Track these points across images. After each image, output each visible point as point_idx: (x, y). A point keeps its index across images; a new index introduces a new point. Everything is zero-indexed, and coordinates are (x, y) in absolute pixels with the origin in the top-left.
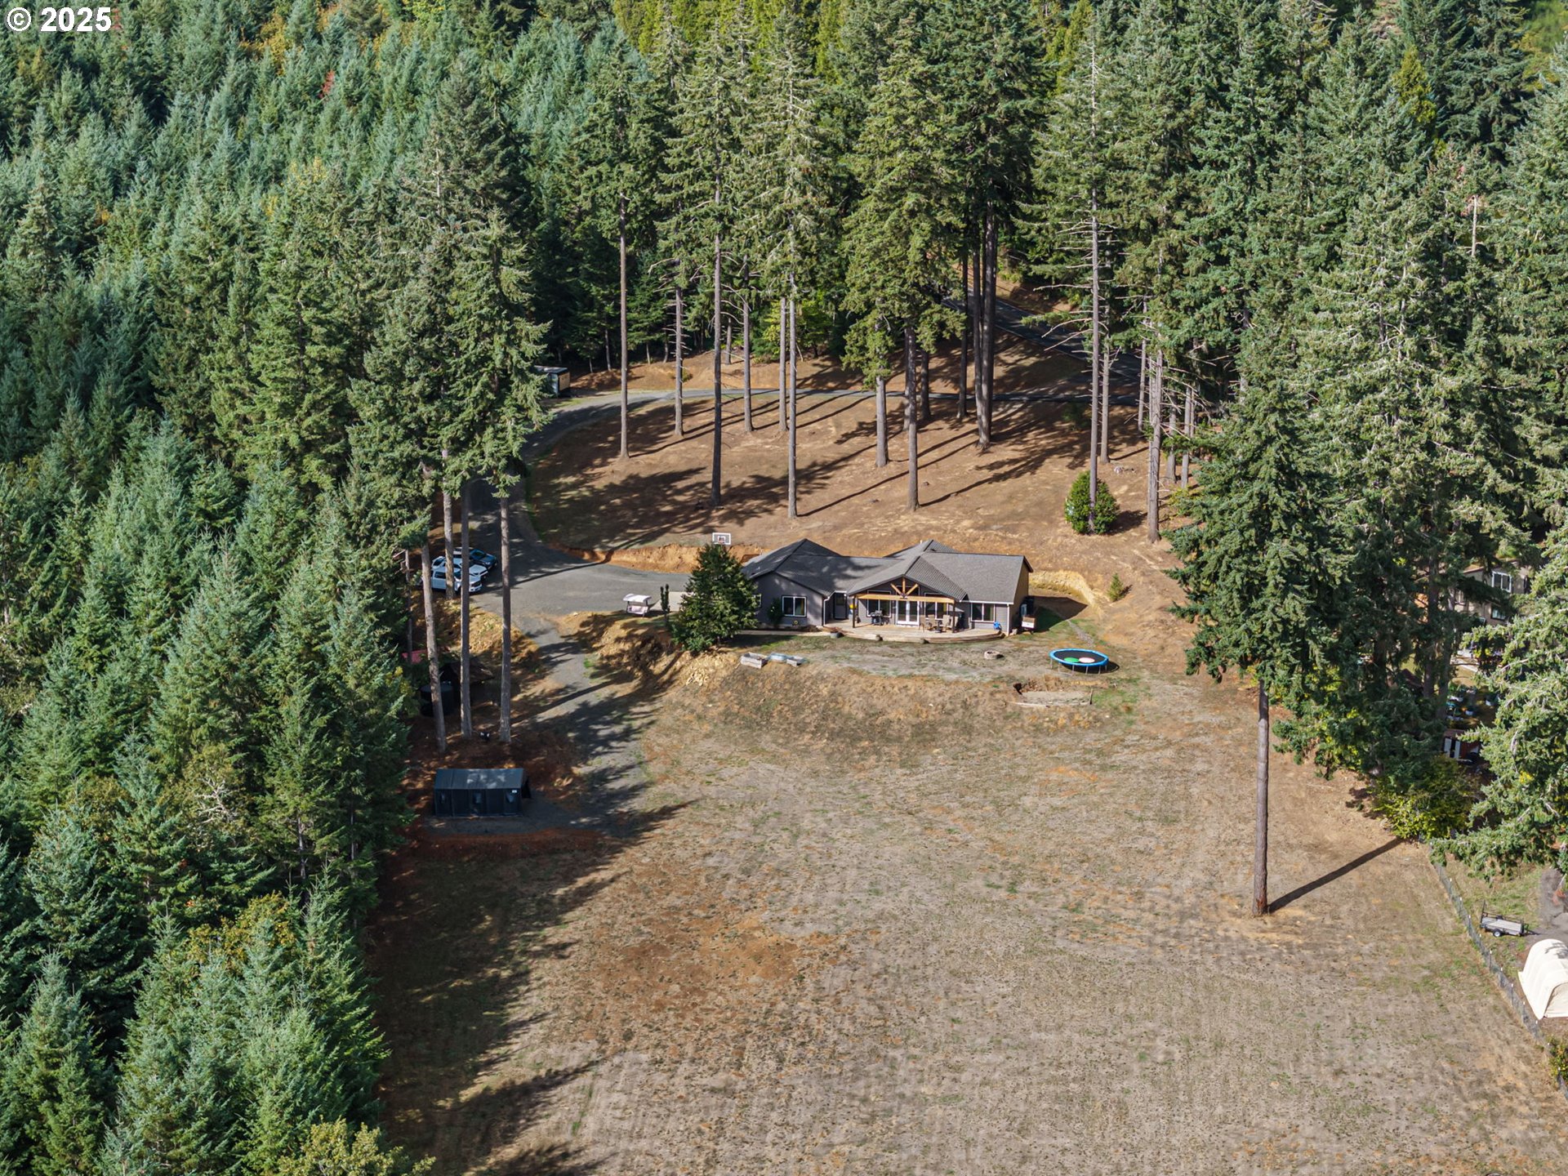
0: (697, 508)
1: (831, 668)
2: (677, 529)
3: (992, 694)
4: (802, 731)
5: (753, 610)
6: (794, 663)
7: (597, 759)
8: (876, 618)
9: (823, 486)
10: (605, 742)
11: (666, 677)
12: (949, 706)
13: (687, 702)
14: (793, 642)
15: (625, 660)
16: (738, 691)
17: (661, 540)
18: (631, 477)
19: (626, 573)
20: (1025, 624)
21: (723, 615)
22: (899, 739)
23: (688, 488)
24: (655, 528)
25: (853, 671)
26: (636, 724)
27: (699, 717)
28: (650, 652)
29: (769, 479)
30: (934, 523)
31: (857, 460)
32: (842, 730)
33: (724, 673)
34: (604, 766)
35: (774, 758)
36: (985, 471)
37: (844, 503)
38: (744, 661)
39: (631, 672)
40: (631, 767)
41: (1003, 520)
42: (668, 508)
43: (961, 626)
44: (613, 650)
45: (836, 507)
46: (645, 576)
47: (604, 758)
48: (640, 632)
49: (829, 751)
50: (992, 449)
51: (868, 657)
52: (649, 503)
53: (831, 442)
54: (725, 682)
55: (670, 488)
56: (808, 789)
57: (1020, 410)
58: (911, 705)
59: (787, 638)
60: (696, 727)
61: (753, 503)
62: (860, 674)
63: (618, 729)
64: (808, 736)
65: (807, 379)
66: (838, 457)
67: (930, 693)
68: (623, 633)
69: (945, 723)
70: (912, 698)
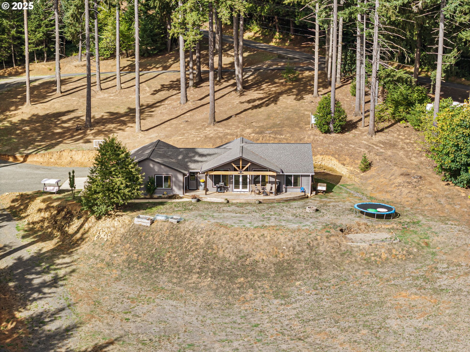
0: (77, 129)
1: (203, 224)
2: (67, 141)
3: (327, 237)
4: (190, 272)
5: (140, 184)
6: (175, 221)
7: (34, 304)
8: (220, 187)
9: (151, 116)
10: (38, 289)
11: (78, 236)
12: (297, 248)
13: (97, 253)
14: (167, 206)
15: (46, 224)
16: (135, 244)
17: (58, 148)
18: (34, 115)
19: (38, 168)
20: (319, 188)
21: (119, 189)
22: (266, 275)
23: (70, 120)
24: (54, 142)
25: (221, 225)
26: (61, 273)
27: (108, 265)
28: (64, 218)
29: (117, 113)
30: (229, 131)
31: (166, 102)
32: (220, 270)
33: (122, 231)
34: (41, 310)
35: (173, 296)
36: (246, 104)
37: (168, 123)
38: (136, 221)
39: (51, 233)
40: (63, 309)
41: (270, 128)
42: (59, 130)
43: (279, 191)
44: (37, 217)
45: (163, 126)
46: (50, 169)
47: (39, 302)
48: (55, 204)
49: (214, 287)
50: (245, 93)
51: (226, 214)
52: (47, 128)
53: (148, 94)
54: (124, 237)
55: (59, 120)
56: (209, 321)
57: (251, 75)
58: (270, 248)
59: (162, 204)
60: (107, 272)
61: (111, 126)
62: (226, 227)
63: (48, 278)
64: (195, 276)
65: (125, 67)
66: (155, 101)
67: (282, 239)
68: (43, 206)
69: (299, 261)
70: (269, 243)
